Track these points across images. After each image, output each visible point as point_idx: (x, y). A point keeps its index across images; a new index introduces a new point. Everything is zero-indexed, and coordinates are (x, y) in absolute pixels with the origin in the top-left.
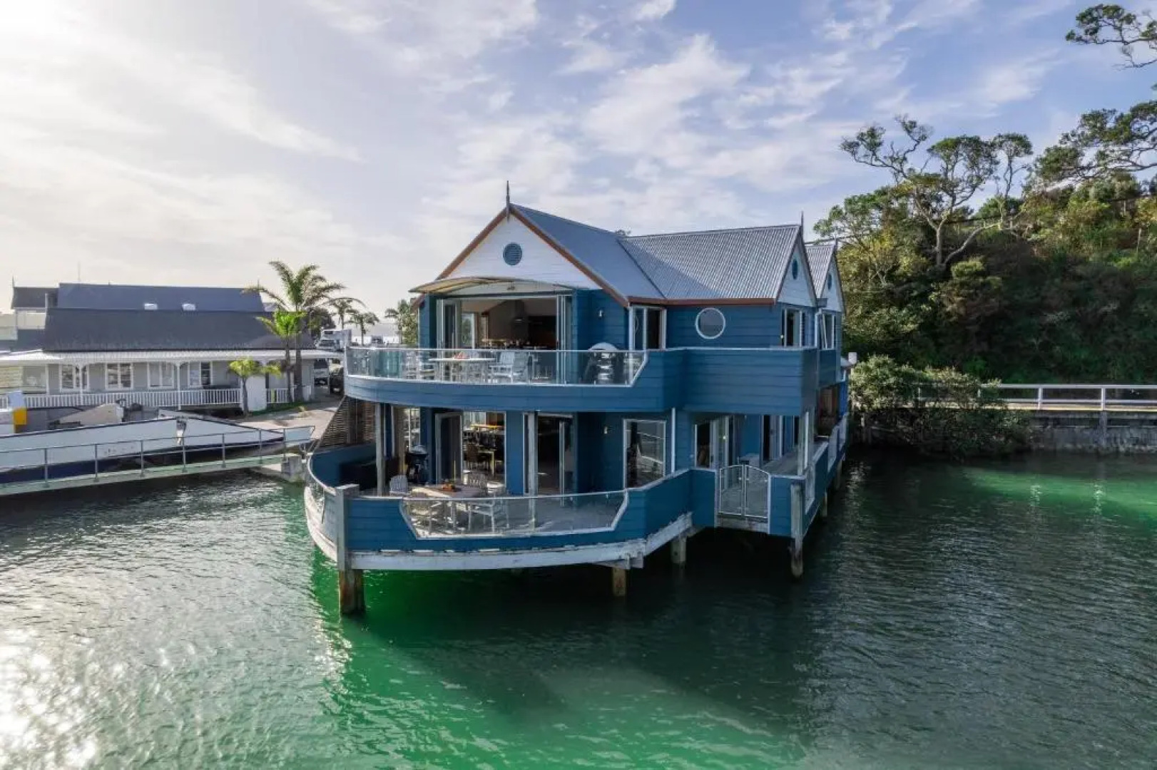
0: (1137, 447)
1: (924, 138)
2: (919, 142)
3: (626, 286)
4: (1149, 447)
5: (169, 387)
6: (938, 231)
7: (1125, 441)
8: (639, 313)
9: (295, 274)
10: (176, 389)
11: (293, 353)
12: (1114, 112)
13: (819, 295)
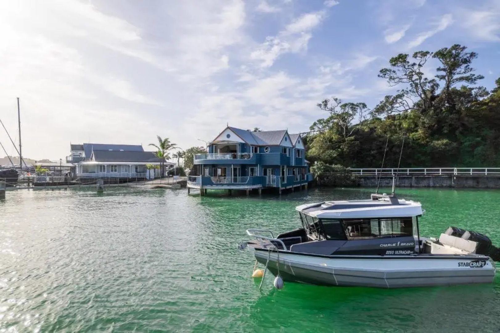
1: (340, 103)
2: (338, 104)
3: (250, 142)
6: (344, 128)
8: (253, 147)
9: (163, 141)
10: (129, 172)
12: (392, 96)
13: (294, 145)
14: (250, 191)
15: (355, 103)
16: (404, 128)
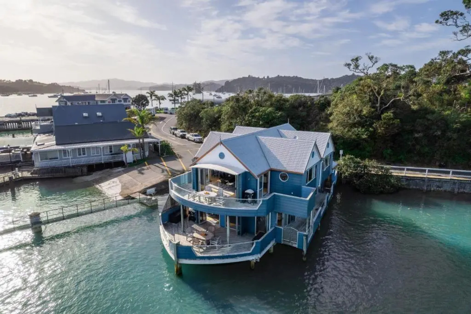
0: (438, 189)
1: (376, 62)
2: (374, 64)
4: (442, 189)
5: (98, 154)
6: (379, 98)
7: (434, 186)
10: (101, 155)
11: (141, 140)
12: (451, 51)
13: (322, 157)
14: (256, 262)
15: (399, 65)
16: (461, 98)
